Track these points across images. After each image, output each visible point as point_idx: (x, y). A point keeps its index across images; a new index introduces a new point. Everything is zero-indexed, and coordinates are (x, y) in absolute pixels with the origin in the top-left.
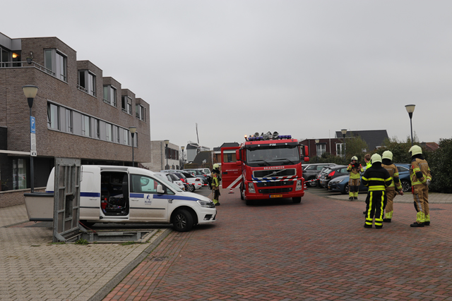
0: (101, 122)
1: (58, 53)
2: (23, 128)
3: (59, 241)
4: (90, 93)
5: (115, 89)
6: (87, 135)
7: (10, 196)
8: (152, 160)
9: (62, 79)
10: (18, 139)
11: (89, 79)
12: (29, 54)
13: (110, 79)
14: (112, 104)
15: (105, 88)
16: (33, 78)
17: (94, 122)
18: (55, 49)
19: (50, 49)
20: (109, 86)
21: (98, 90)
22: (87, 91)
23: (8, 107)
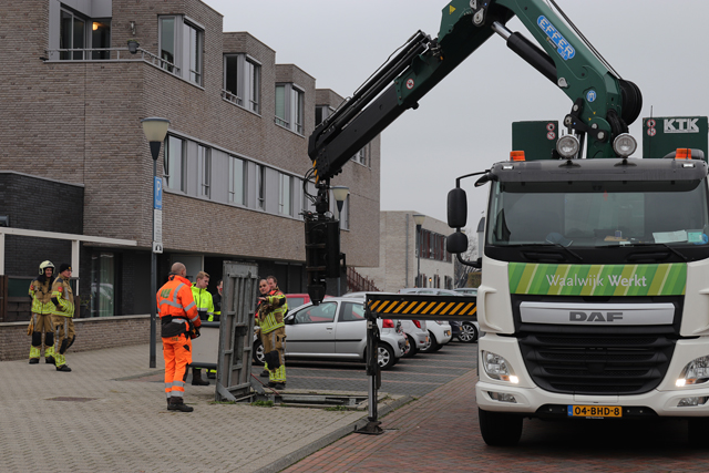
0: (267, 171)
1: (188, 23)
2: (117, 187)
3: (225, 400)
4: (248, 106)
5: (300, 93)
6: (238, 202)
7: (94, 328)
8: (382, 261)
9: (192, 80)
10: (105, 212)
11: (246, 72)
12: (128, 26)
13: (291, 68)
14: (294, 128)
15: (280, 90)
16: (139, 85)
17: (254, 171)
18: (182, 15)
19: (172, 15)
20: (288, 87)
21: (265, 96)
22: (240, 101)
23: (88, 143)
